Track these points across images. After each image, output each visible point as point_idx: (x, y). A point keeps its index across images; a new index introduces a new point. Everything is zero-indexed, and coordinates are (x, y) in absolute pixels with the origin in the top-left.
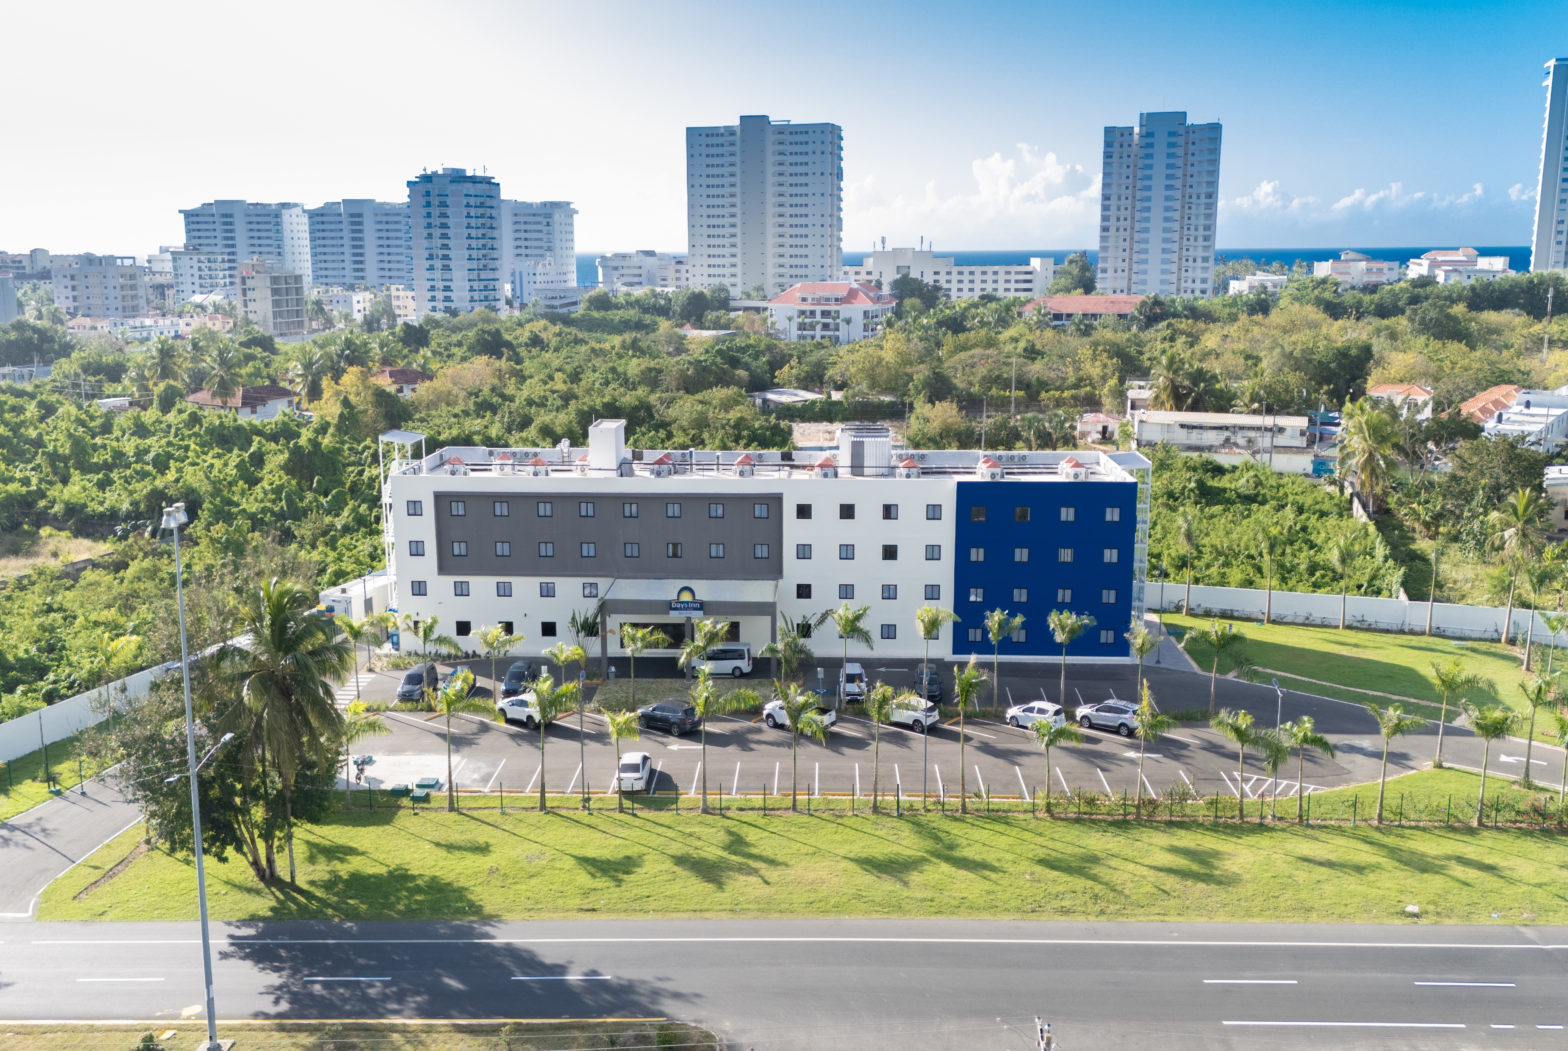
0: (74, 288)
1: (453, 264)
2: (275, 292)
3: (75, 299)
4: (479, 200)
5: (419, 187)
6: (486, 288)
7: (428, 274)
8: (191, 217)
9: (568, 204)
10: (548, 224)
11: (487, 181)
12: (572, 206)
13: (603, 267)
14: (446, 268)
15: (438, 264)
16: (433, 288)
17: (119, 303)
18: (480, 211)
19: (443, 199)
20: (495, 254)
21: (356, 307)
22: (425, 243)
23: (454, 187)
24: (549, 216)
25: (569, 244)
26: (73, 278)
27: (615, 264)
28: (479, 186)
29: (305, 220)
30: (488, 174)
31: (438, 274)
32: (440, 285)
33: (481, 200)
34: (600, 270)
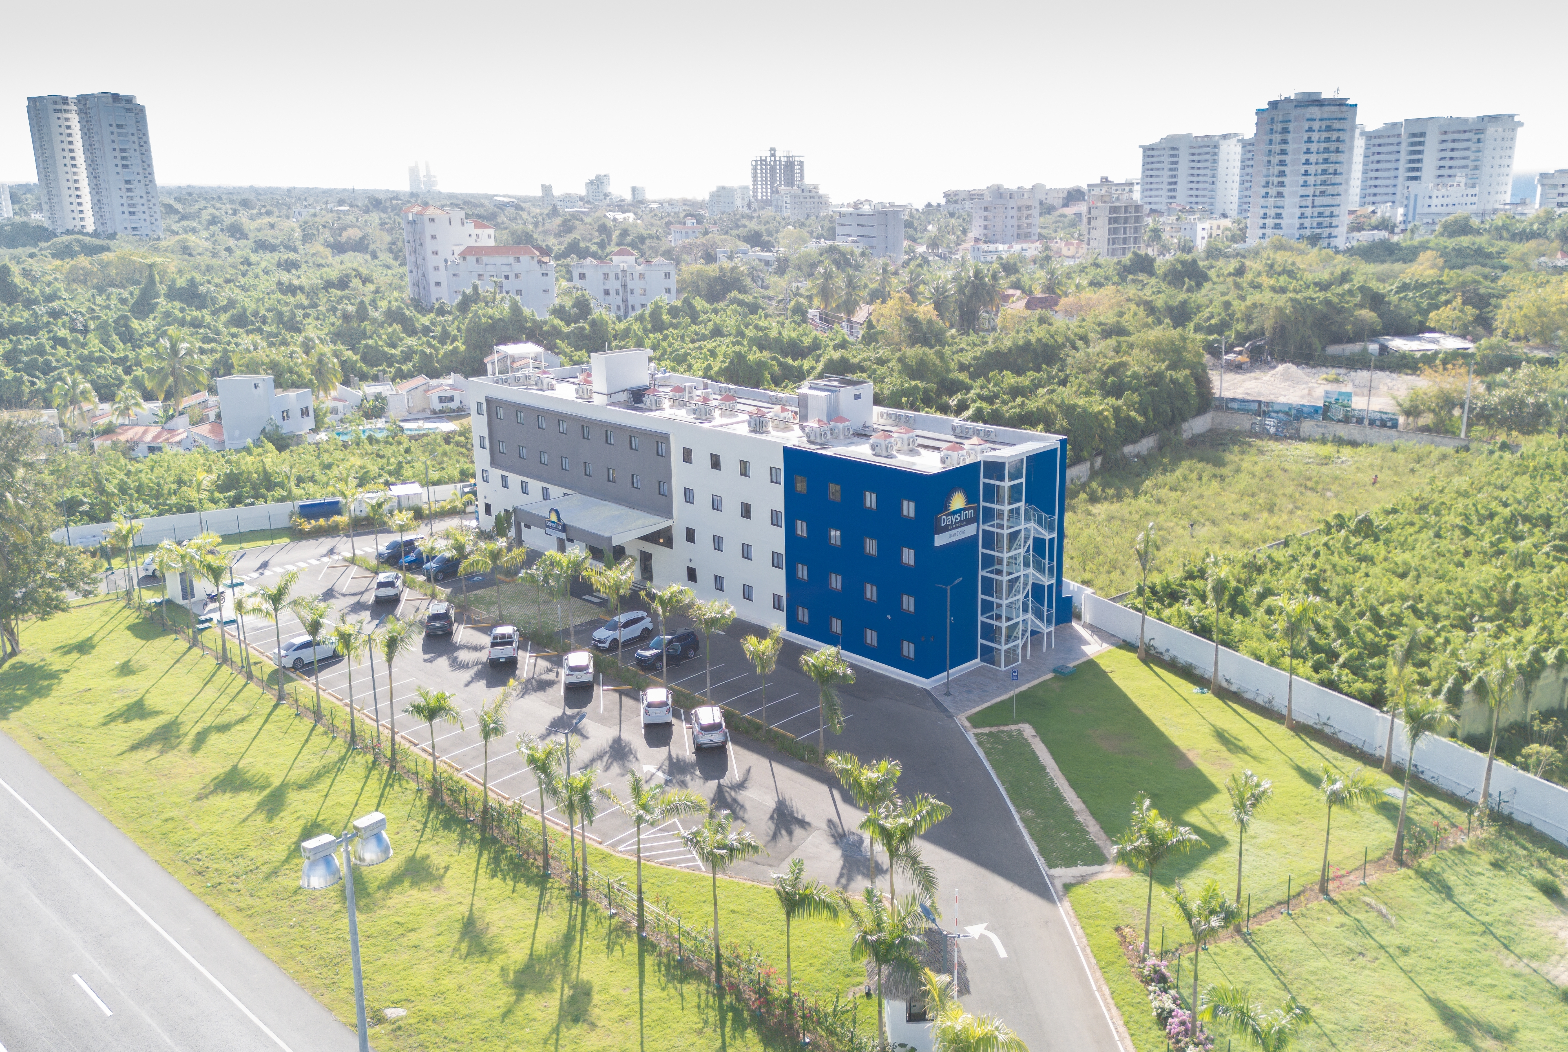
0: (986, 218)
1: (1285, 191)
2: (1112, 220)
3: (986, 227)
4: (1324, 124)
5: (1265, 115)
6: (1321, 215)
7: (1262, 201)
8: (1149, 152)
9: (1512, 116)
10: (1479, 141)
11: (1340, 103)
12: (1516, 119)
13: (1543, 185)
14: (1280, 195)
15: (1272, 191)
16: (1265, 216)
17: (1015, 231)
18: (1324, 135)
19: (1286, 125)
20: (1337, 179)
21: (1200, 233)
22: (1264, 170)
23: (1299, 111)
24: (1480, 131)
25: (1506, 162)
26: (986, 209)
27: (1554, 181)
28: (1326, 109)
29: (1239, 149)
30: (1340, 96)
31: (1271, 201)
32: (1272, 212)
33: (1328, 123)
34: (1539, 188)
